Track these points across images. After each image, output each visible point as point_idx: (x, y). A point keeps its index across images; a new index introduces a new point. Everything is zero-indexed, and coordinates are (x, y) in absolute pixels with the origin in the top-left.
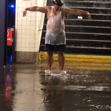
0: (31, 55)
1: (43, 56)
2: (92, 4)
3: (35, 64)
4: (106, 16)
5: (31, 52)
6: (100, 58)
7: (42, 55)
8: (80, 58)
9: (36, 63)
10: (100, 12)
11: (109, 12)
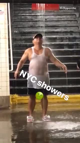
0: (3, 100)
1: (14, 100)
2: (56, 38)
3: (8, 109)
4: (72, 50)
5: (3, 96)
6: (76, 97)
7: (12, 99)
8: (54, 99)
9: (10, 108)
10: (65, 47)
11: (75, 46)
